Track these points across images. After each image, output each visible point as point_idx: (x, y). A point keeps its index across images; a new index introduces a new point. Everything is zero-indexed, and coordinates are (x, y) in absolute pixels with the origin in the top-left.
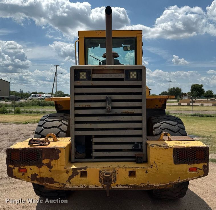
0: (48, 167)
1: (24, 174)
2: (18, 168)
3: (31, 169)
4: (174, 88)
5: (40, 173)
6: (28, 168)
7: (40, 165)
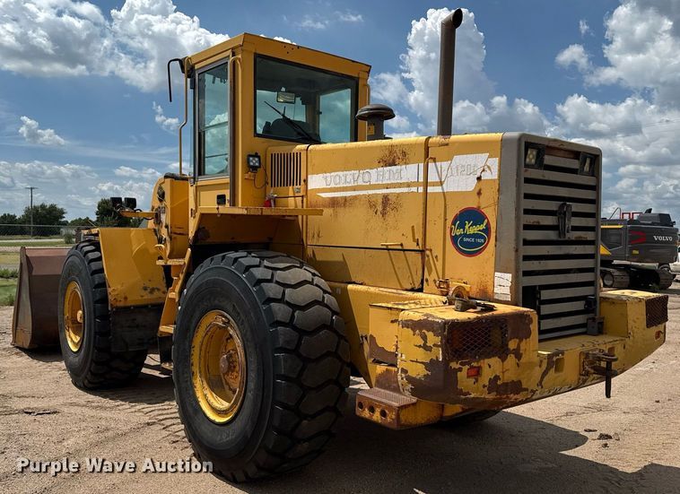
0: (516, 357)
1: (477, 380)
2: (467, 367)
3: (490, 367)
4: (43, 207)
5: (503, 372)
6: (485, 363)
7: (503, 353)
